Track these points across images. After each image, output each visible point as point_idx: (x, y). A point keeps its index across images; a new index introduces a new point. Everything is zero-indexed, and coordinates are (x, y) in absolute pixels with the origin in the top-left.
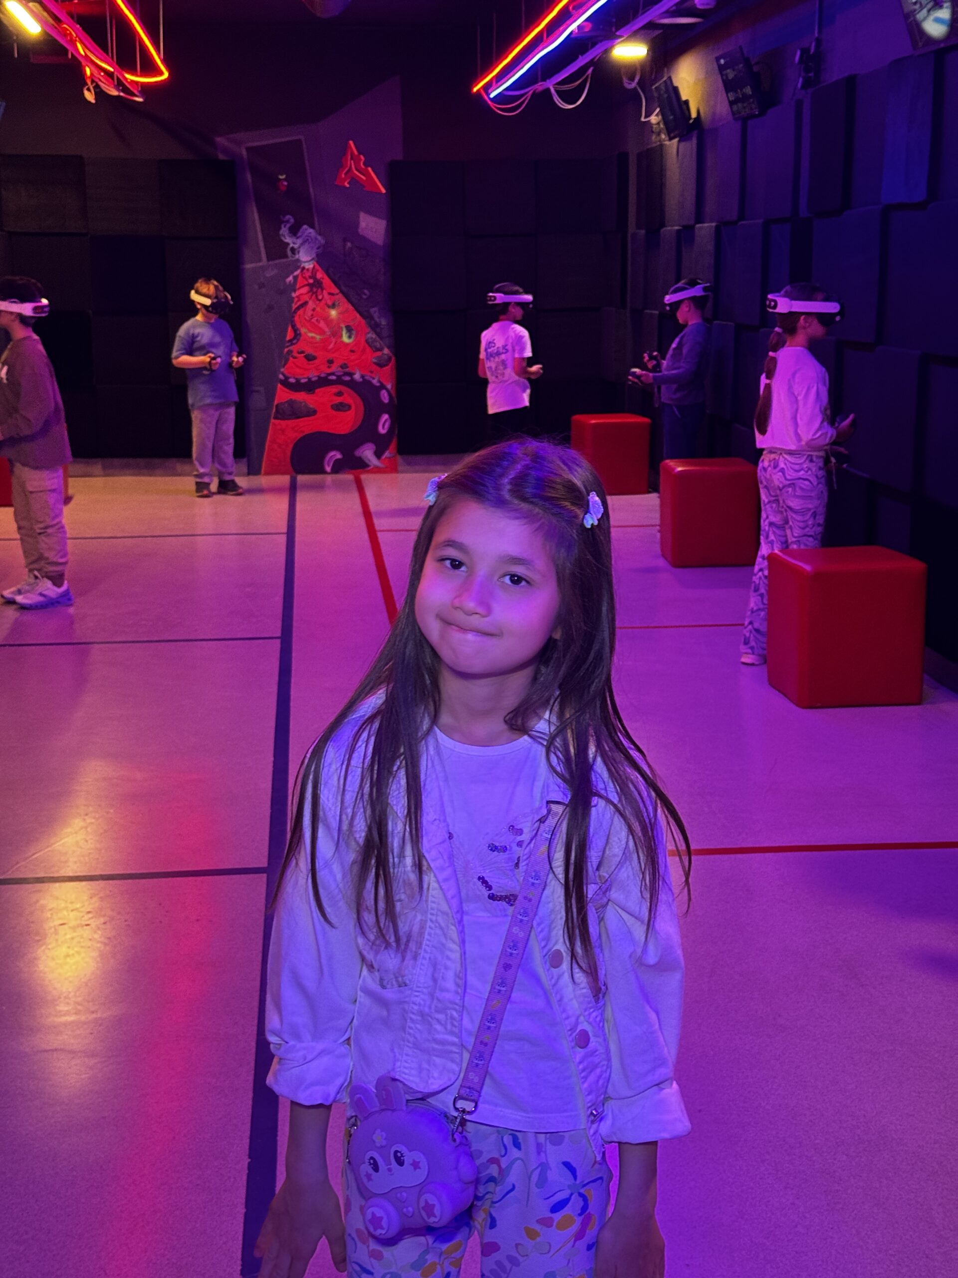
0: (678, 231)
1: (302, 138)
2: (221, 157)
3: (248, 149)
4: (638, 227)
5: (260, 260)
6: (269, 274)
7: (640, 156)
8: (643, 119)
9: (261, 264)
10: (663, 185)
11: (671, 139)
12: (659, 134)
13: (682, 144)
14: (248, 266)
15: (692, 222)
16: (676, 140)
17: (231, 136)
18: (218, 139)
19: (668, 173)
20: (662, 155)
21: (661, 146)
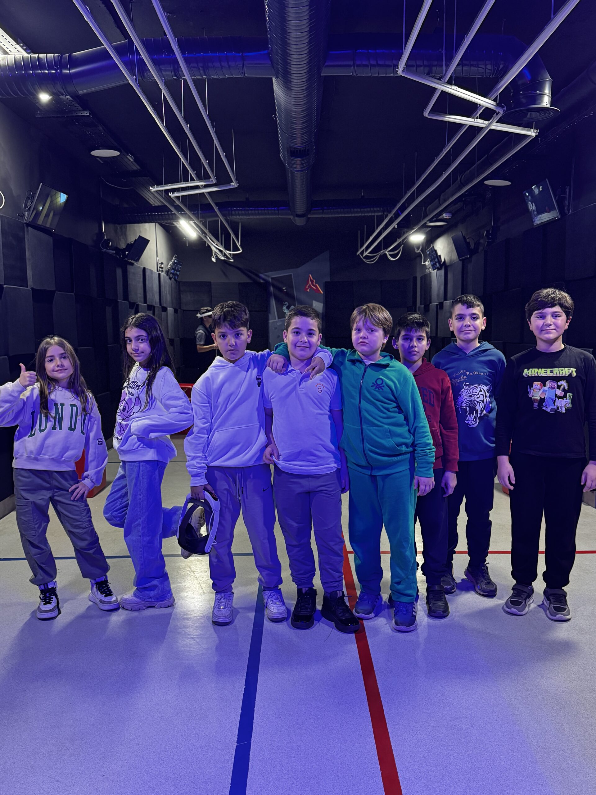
0: (437, 305)
1: (292, 274)
2: (262, 281)
3: (272, 278)
4: (421, 304)
5: (275, 319)
6: (278, 324)
7: (421, 278)
8: (422, 263)
9: (275, 320)
10: (430, 288)
11: (434, 270)
12: (429, 269)
13: (438, 272)
14: (271, 321)
15: (442, 301)
16: (436, 271)
17: (266, 274)
18: (261, 275)
19: (433, 283)
20: (430, 277)
21: (430, 273)
